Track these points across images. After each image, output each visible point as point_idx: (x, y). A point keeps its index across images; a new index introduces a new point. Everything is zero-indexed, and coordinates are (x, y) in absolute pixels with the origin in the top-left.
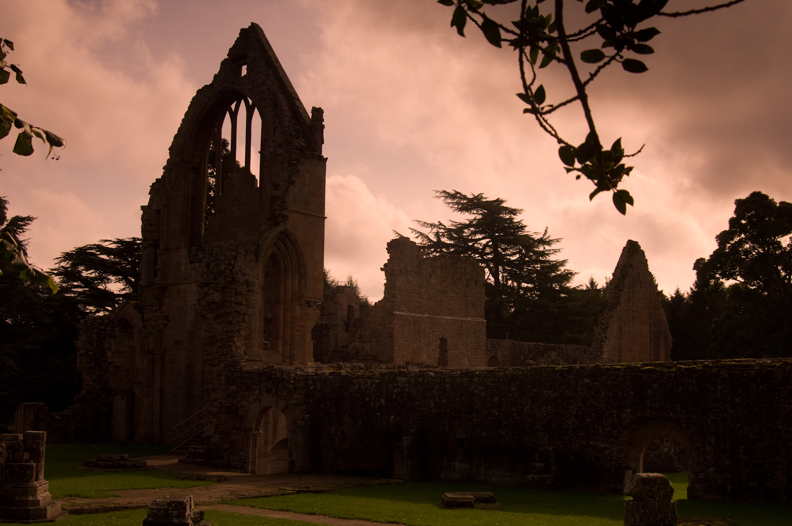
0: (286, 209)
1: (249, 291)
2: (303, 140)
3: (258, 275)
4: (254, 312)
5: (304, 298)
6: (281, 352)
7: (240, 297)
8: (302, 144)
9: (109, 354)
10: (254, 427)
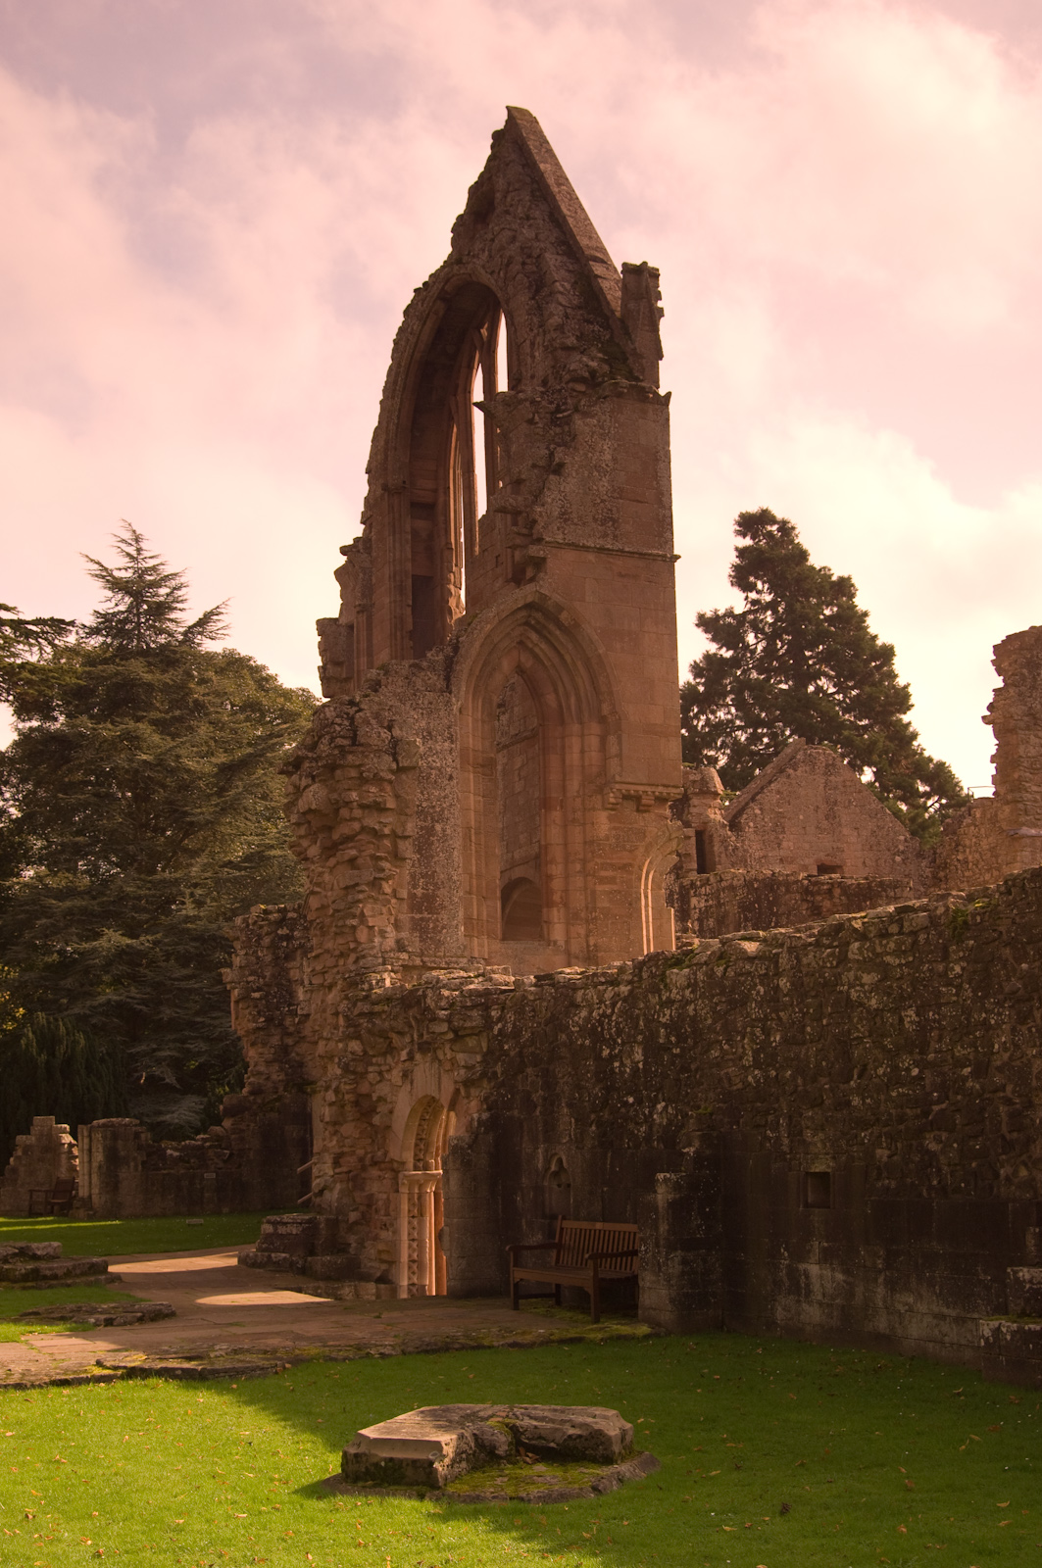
0: (540, 540)
1: (400, 770)
2: (600, 355)
3: (449, 727)
4: (444, 830)
5: (617, 786)
6: (561, 943)
7: (373, 789)
8: (594, 364)
9: (301, 995)
10: (409, 1157)
